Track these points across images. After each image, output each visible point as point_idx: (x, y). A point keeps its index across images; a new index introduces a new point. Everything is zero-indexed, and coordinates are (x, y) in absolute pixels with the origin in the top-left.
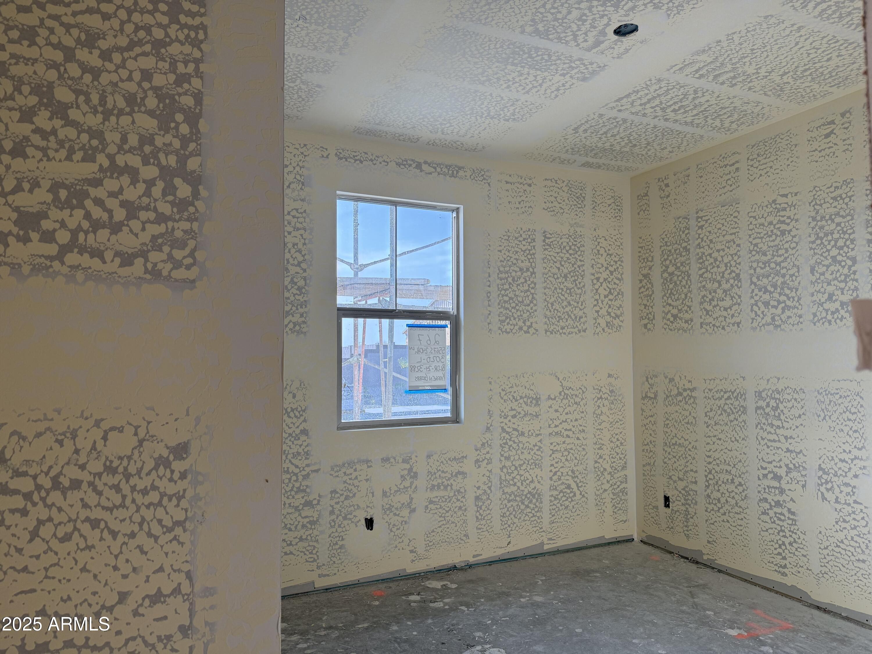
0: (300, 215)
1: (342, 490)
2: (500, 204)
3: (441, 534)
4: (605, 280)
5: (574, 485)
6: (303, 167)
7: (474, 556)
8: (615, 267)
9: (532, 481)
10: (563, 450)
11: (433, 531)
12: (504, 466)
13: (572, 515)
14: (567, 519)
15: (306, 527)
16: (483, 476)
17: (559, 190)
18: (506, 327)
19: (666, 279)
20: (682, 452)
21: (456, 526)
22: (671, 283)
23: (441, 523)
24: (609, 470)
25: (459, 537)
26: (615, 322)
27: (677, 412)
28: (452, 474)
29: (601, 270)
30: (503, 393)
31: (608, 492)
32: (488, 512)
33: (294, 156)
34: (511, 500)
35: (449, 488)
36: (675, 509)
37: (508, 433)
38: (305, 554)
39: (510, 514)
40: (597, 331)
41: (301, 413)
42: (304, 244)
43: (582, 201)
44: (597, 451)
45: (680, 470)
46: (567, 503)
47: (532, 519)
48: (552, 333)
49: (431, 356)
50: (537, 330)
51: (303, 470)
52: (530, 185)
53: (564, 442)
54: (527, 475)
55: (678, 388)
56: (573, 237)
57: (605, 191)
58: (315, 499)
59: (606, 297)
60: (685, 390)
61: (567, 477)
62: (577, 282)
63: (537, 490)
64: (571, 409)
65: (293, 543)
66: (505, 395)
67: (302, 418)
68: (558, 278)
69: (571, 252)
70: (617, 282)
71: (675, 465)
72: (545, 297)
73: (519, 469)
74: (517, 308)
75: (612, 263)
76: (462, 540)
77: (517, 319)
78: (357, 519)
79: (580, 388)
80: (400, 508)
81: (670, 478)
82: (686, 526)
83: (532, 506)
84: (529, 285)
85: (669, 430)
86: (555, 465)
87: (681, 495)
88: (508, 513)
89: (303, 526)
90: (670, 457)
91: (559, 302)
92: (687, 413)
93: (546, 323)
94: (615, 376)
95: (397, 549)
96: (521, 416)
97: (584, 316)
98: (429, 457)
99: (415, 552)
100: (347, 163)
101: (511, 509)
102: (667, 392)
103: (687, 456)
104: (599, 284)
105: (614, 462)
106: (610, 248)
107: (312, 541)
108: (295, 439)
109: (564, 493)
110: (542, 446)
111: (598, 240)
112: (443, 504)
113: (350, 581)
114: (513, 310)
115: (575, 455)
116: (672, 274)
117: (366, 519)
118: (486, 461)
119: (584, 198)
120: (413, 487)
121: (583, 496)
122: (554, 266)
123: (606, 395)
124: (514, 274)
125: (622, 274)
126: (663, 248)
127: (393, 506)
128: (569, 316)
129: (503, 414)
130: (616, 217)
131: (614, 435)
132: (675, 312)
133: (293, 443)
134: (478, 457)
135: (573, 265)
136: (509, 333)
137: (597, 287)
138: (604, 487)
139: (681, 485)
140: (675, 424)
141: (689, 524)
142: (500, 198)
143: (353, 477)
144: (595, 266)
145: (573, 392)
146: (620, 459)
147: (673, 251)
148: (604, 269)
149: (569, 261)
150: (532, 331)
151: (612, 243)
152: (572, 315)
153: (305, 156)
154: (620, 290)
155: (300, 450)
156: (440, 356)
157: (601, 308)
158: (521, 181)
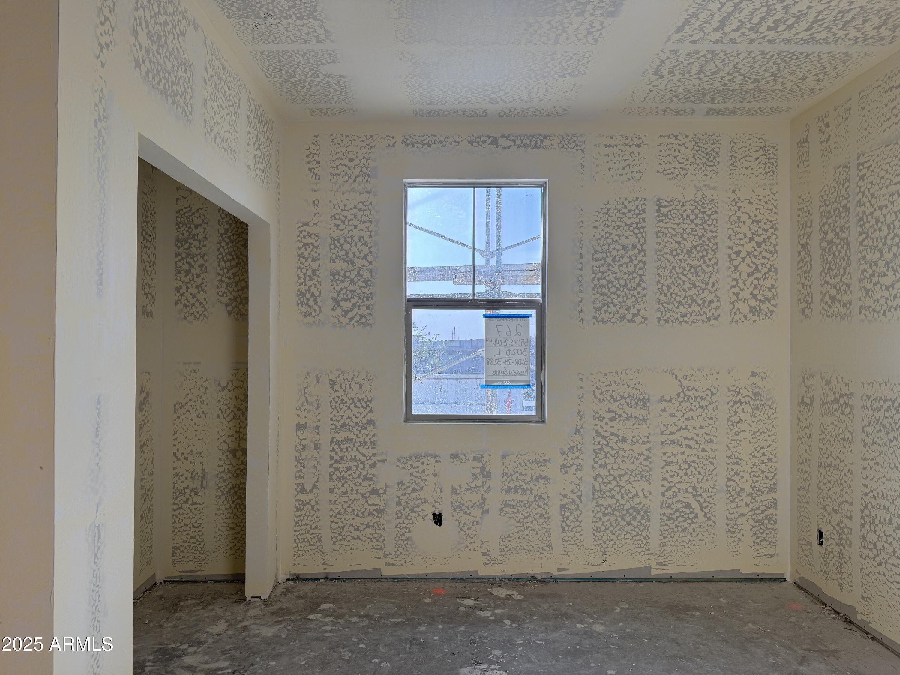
0: (367, 208)
1: (409, 482)
2: (597, 173)
3: (519, 540)
4: (749, 254)
5: (695, 505)
6: (369, 159)
7: (559, 570)
8: (765, 237)
9: (637, 495)
10: (680, 461)
11: (509, 536)
12: (599, 475)
13: (692, 539)
14: (685, 544)
15: (373, 514)
16: (571, 483)
17: (679, 148)
18: (603, 315)
19: (825, 250)
20: (837, 477)
21: (537, 534)
22: (830, 255)
23: (520, 529)
24: (749, 490)
25: (541, 547)
26: (762, 306)
27: (833, 423)
28: (532, 478)
29: (742, 242)
30: (597, 392)
31: (746, 517)
32: (578, 523)
33: (361, 149)
34: (608, 514)
35: (528, 492)
36: (829, 549)
37: (604, 437)
38: (372, 541)
39: (606, 529)
40: (736, 318)
41: (368, 403)
42: (370, 236)
43: (715, 158)
44: (731, 467)
45: (835, 500)
46: (685, 525)
47: (634, 538)
48: (667, 322)
49: (512, 349)
50: (646, 319)
51: (370, 459)
52: (639, 146)
53: (683, 453)
54: (629, 487)
55: (834, 393)
56: (700, 203)
57: (750, 142)
58: (381, 488)
59: (749, 275)
60: (842, 396)
61: (686, 495)
62: (706, 258)
63: (644, 506)
64: (695, 414)
65: (361, 529)
66: (601, 393)
67: (369, 409)
68: (678, 255)
69: (697, 221)
70: (768, 255)
71: (830, 492)
72: (658, 278)
73: (618, 479)
74: (619, 292)
75: (760, 232)
76: (545, 550)
77: (618, 307)
78: (424, 513)
79: (708, 389)
80: (472, 507)
81: (824, 508)
82: (840, 573)
83: (636, 523)
84: (635, 266)
85: (824, 447)
86: (670, 479)
87: (835, 532)
88: (603, 528)
89: (370, 513)
90: (825, 481)
91: (679, 284)
92: (843, 426)
93: (659, 310)
94: (762, 375)
95: (468, 549)
96: (622, 418)
97: (715, 300)
98: (504, 456)
99: (488, 555)
100: (414, 149)
101: (608, 524)
102: (823, 398)
103: (843, 482)
104: (739, 259)
105: (757, 481)
106: (757, 213)
107: (378, 528)
108: (362, 428)
109: (680, 512)
110: (651, 455)
111: (738, 205)
112: (521, 509)
113: (418, 574)
114: (613, 296)
115: (698, 470)
116: (830, 243)
117: (435, 515)
118: (575, 467)
119: (717, 153)
120: (486, 486)
121: (709, 519)
122: (672, 241)
123: (747, 399)
124: (614, 253)
125: (775, 246)
126: (822, 209)
127: (463, 505)
128: (694, 301)
129: (597, 416)
130: (766, 173)
131: (758, 449)
132: (833, 292)
133: (360, 432)
134: (565, 462)
135: (700, 238)
136: (606, 322)
137: (736, 263)
138: (740, 511)
139: (836, 518)
140: (831, 439)
141: (844, 570)
142: (598, 166)
143: (420, 470)
144: (733, 238)
145: (697, 394)
146: (767, 478)
147: (832, 212)
148: (747, 240)
149: (695, 233)
150: (638, 319)
151: (761, 207)
152: (698, 300)
153: (371, 147)
154: (772, 266)
155: (367, 440)
156: (522, 349)
157: (742, 290)
158: (627, 142)
